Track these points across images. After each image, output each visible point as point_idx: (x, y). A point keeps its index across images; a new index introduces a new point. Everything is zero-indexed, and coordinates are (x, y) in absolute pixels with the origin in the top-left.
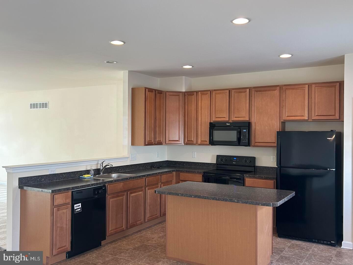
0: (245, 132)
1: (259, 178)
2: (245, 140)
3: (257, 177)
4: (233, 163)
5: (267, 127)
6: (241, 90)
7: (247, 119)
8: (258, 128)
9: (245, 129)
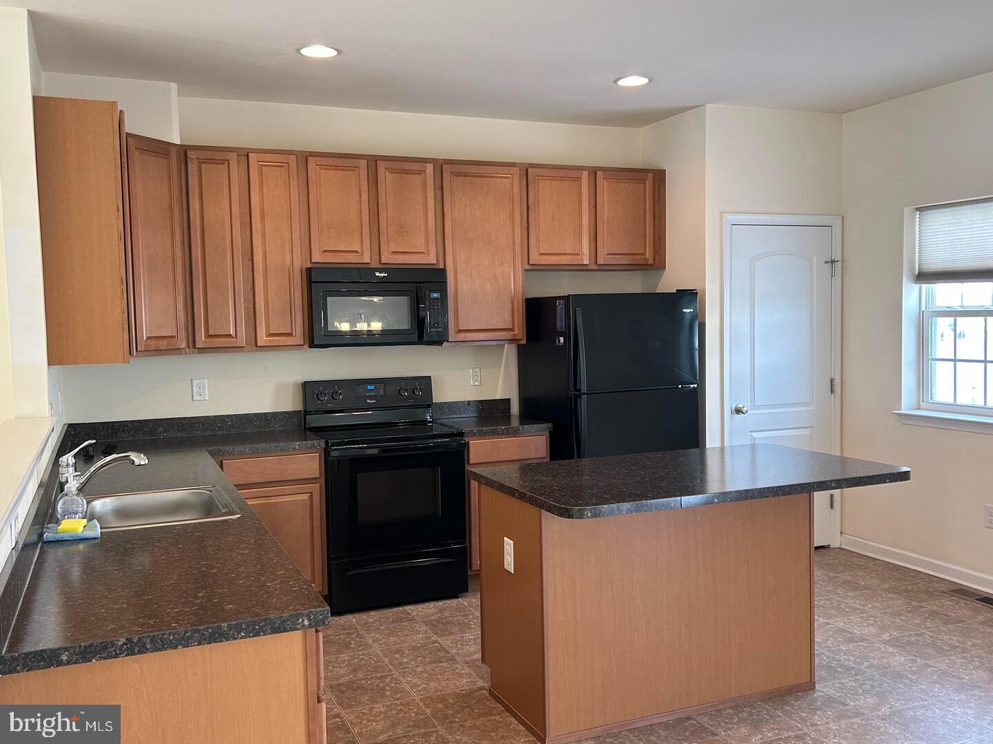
0: (436, 299)
1: (508, 433)
2: (438, 324)
3: (503, 430)
4: (368, 401)
5: (488, 284)
6: (407, 166)
7: (431, 259)
8: (464, 287)
9: (435, 291)
